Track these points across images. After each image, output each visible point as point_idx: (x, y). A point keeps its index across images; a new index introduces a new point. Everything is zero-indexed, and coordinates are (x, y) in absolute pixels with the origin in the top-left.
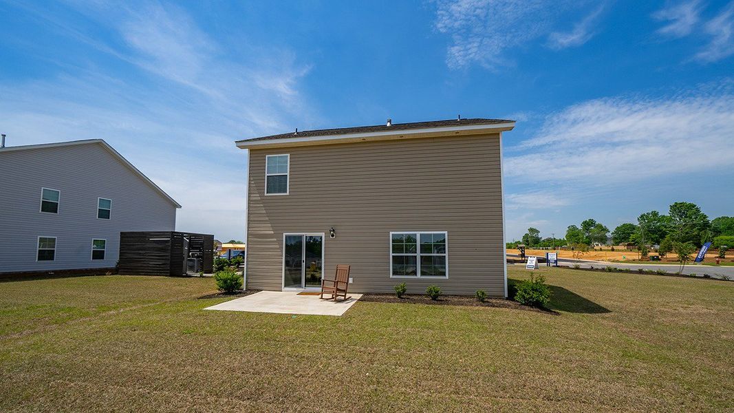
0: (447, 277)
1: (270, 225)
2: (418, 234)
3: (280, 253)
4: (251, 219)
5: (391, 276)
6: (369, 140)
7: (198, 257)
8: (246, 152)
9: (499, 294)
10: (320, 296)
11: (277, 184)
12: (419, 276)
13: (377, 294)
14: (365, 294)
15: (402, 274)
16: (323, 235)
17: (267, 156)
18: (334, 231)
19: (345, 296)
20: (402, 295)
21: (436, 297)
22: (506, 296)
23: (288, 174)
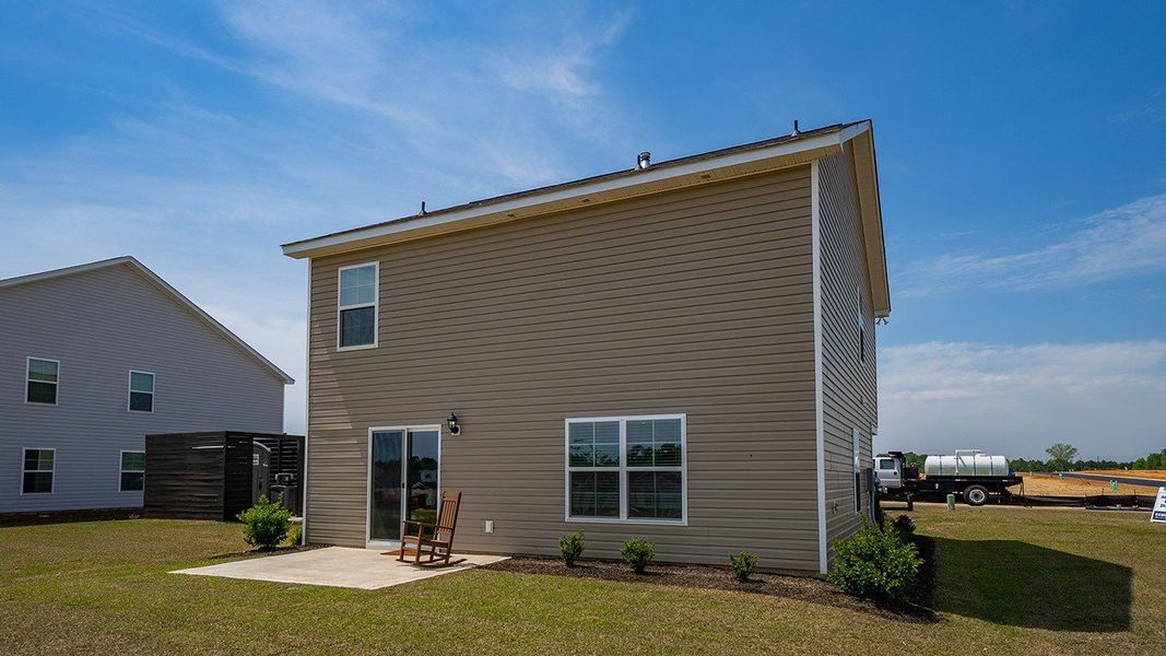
0: (685, 521)
1: (345, 412)
2: (623, 420)
3: (362, 469)
4: (315, 400)
5: (567, 518)
6: (524, 215)
7: (290, 483)
8: (305, 262)
9: (807, 565)
10: (399, 557)
11: (356, 325)
12: (623, 517)
13: (538, 558)
14: (515, 557)
15: (590, 513)
16: (437, 427)
17: (340, 269)
18: (455, 419)
19: (447, 557)
20: (574, 559)
21: (641, 566)
22: (824, 570)
23: (376, 303)
